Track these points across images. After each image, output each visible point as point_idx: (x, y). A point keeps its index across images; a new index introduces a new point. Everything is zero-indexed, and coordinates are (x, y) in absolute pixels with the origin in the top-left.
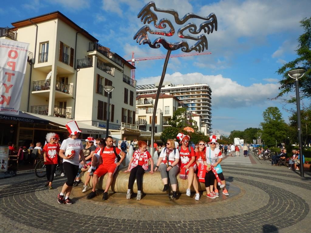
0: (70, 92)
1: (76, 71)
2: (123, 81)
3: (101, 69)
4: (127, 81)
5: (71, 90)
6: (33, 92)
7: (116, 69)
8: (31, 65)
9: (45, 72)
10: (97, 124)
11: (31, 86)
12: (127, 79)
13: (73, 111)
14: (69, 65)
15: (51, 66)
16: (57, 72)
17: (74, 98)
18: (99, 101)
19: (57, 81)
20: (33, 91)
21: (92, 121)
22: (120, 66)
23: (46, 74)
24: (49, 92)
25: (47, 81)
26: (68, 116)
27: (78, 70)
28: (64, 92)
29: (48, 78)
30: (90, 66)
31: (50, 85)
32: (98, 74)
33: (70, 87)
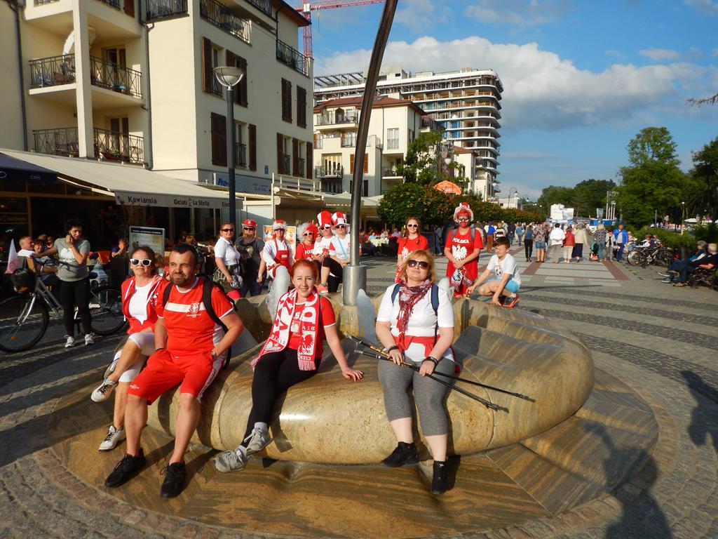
0: (133, 90)
1: (144, 30)
2: (277, 58)
3: (213, 24)
4: (287, 58)
5: (136, 86)
6: (33, 92)
7: (256, 25)
8: (16, 11)
9: (57, 30)
10: (213, 179)
11: (26, 75)
12: (287, 53)
13: (148, 144)
14: (123, 10)
15: (70, 13)
16: (89, 31)
17: (146, 107)
18: (212, 113)
19: (93, 59)
20: (32, 88)
21: (199, 169)
22: (268, 18)
23: (62, 37)
24: (74, 91)
25: (65, 60)
26: (134, 155)
27: (150, 25)
28: (117, 89)
29: (67, 50)
30: (182, 13)
31: (73, 69)
32: (205, 38)
33: (133, 76)
